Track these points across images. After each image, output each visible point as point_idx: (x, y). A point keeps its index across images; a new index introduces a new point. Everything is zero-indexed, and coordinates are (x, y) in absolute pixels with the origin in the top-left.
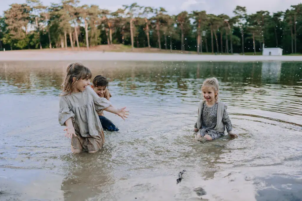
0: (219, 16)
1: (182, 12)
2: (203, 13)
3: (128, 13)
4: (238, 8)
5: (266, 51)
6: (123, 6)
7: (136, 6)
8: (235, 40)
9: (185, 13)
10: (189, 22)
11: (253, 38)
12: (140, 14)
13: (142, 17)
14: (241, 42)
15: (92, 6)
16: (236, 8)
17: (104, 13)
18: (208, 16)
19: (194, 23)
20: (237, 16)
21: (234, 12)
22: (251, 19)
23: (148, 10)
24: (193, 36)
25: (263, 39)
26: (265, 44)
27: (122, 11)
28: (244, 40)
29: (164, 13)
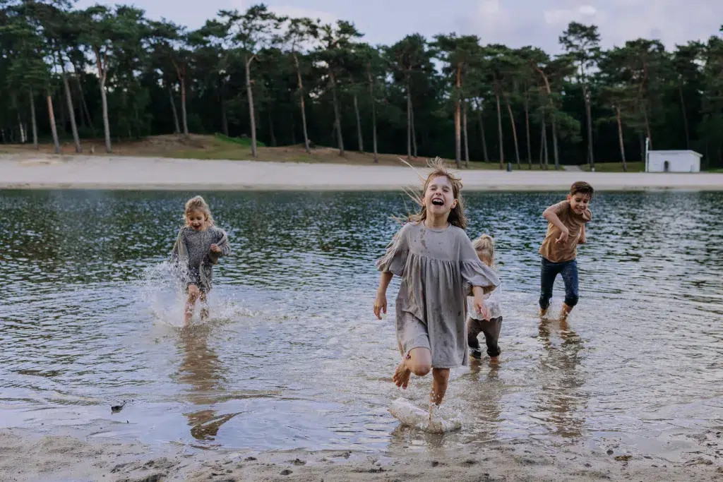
0: (516, 53)
1: (408, 37)
2: (472, 40)
3: (241, 37)
4: (575, 29)
5: (655, 158)
6: (224, 13)
7: (264, 17)
8: (564, 126)
9: (413, 42)
10: (430, 68)
11: (618, 119)
12: (276, 40)
13: (286, 47)
14: (584, 132)
15: (122, 11)
16: (566, 28)
17: (166, 31)
18: (486, 52)
19: (446, 70)
20: (572, 54)
21: (563, 40)
22: (612, 61)
23: (302, 28)
24: (442, 113)
25: (646, 124)
26: (651, 138)
27: (221, 31)
28: (593, 126)
29: (353, 40)
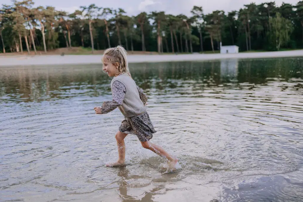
0: (177, 16)
1: (142, 13)
2: (162, 13)
3: (87, 15)
4: (195, 8)
5: (223, 49)
6: (81, 7)
7: (95, 8)
8: (194, 40)
9: (143, 15)
10: (148, 23)
11: (211, 36)
12: (99, 15)
13: (101, 18)
14: (200, 42)
15: (48, 8)
16: (193, 8)
17: (62, 14)
18: (167, 16)
19: (153, 23)
20: (195, 16)
21: (192, 12)
22: (207, 18)
23: (107, 11)
24: (154, 37)
25: (220, 38)
26: (222, 42)
27: (80, 13)
28: (203, 39)
29: (124, 14)
